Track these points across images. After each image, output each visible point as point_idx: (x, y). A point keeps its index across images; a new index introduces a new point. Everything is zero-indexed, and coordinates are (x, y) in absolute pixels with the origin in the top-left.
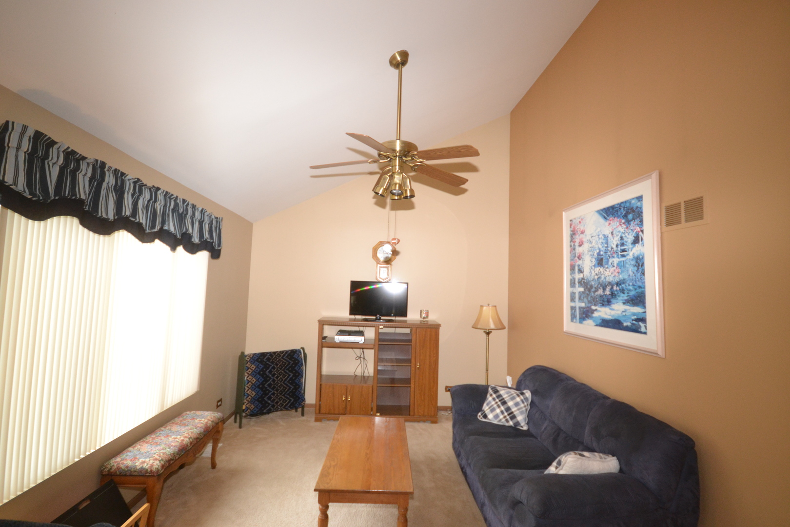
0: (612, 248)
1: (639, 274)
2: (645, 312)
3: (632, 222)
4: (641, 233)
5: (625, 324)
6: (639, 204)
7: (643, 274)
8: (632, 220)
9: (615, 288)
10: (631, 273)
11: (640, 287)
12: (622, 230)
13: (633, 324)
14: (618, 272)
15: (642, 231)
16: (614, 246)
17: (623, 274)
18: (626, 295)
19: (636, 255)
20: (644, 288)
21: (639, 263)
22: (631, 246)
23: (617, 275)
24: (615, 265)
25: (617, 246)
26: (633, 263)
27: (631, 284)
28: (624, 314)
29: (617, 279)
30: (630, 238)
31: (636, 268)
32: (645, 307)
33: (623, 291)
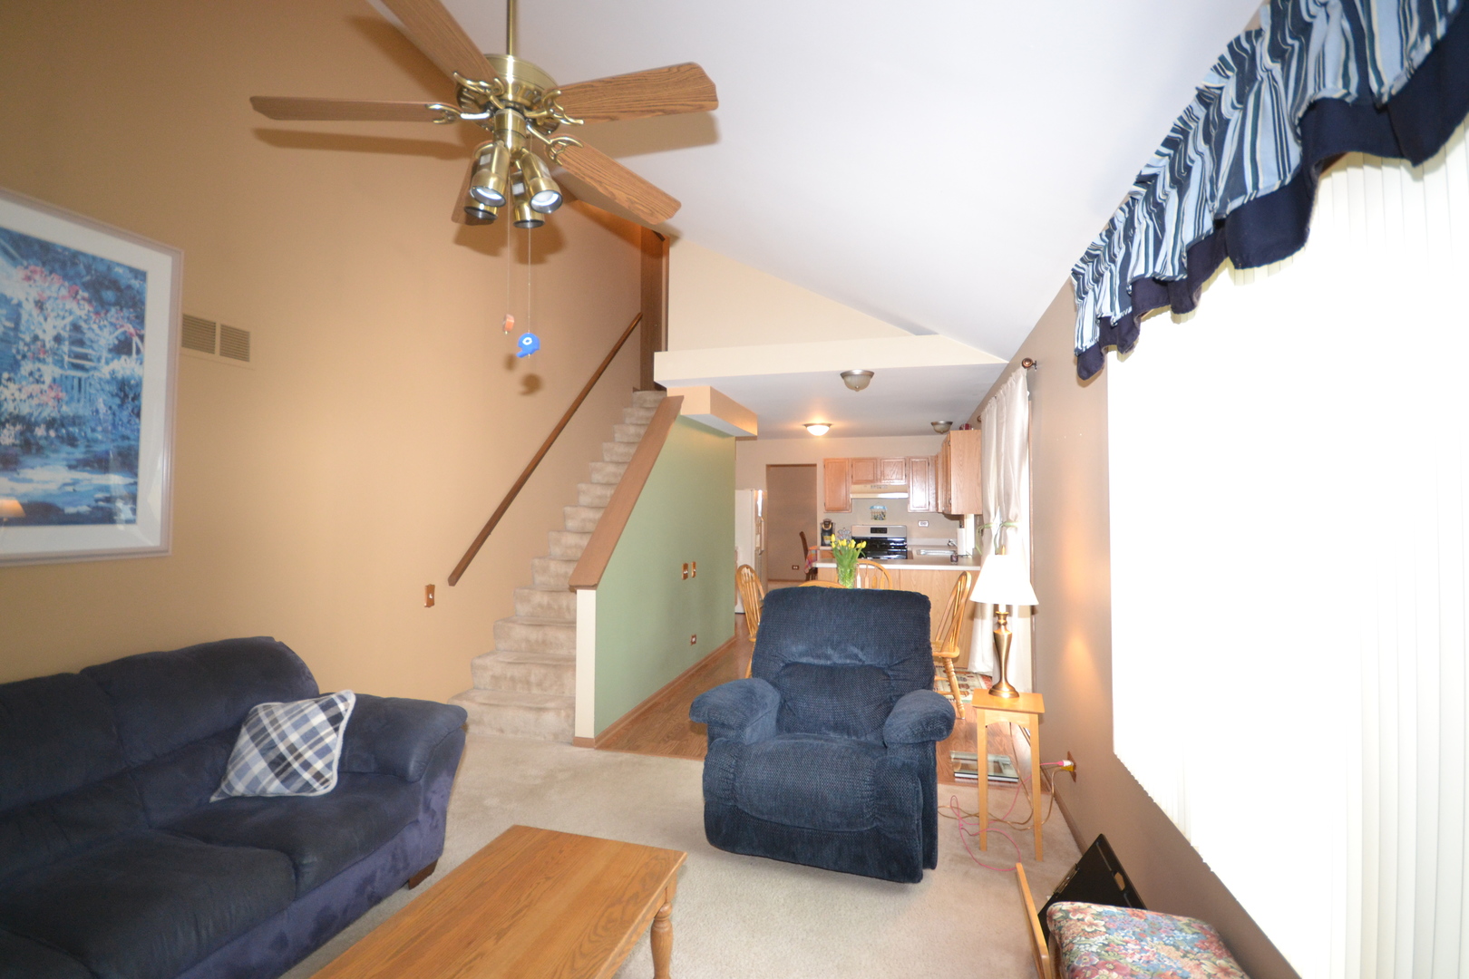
0: (36, 338)
1: (125, 413)
2: (136, 483)
3: (113, 310)
4: (136, 339)
5: (70, 510)
6: (136, 283)
7: (138, 415)
8: (110, 304)
9: (40, 431)
10: (102, 408)
11: (125, 438)
12: (83, 313)
13: (98, 508)
14: (58, 400)
15: (142, 338)
16: (48, 338)
17: (74, 405)
18: (82, 449)
19: (119, 376)
20: (137, 439)
21: (128, 393)
22: (105, 354)
23: (52, 403)
24: (48, 379)
25: (58, 339)
26: (114, 388)
27: (99, 429)
28: (70, 489)
29: (49, 412)
30: (104, 337)
31: (117, 401)
32: (136, 475)
33: (72, 441)
